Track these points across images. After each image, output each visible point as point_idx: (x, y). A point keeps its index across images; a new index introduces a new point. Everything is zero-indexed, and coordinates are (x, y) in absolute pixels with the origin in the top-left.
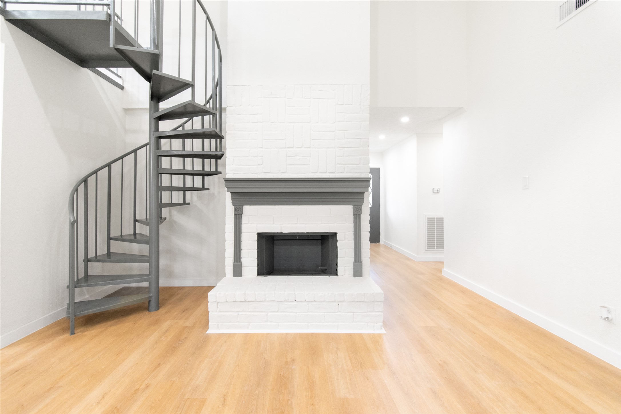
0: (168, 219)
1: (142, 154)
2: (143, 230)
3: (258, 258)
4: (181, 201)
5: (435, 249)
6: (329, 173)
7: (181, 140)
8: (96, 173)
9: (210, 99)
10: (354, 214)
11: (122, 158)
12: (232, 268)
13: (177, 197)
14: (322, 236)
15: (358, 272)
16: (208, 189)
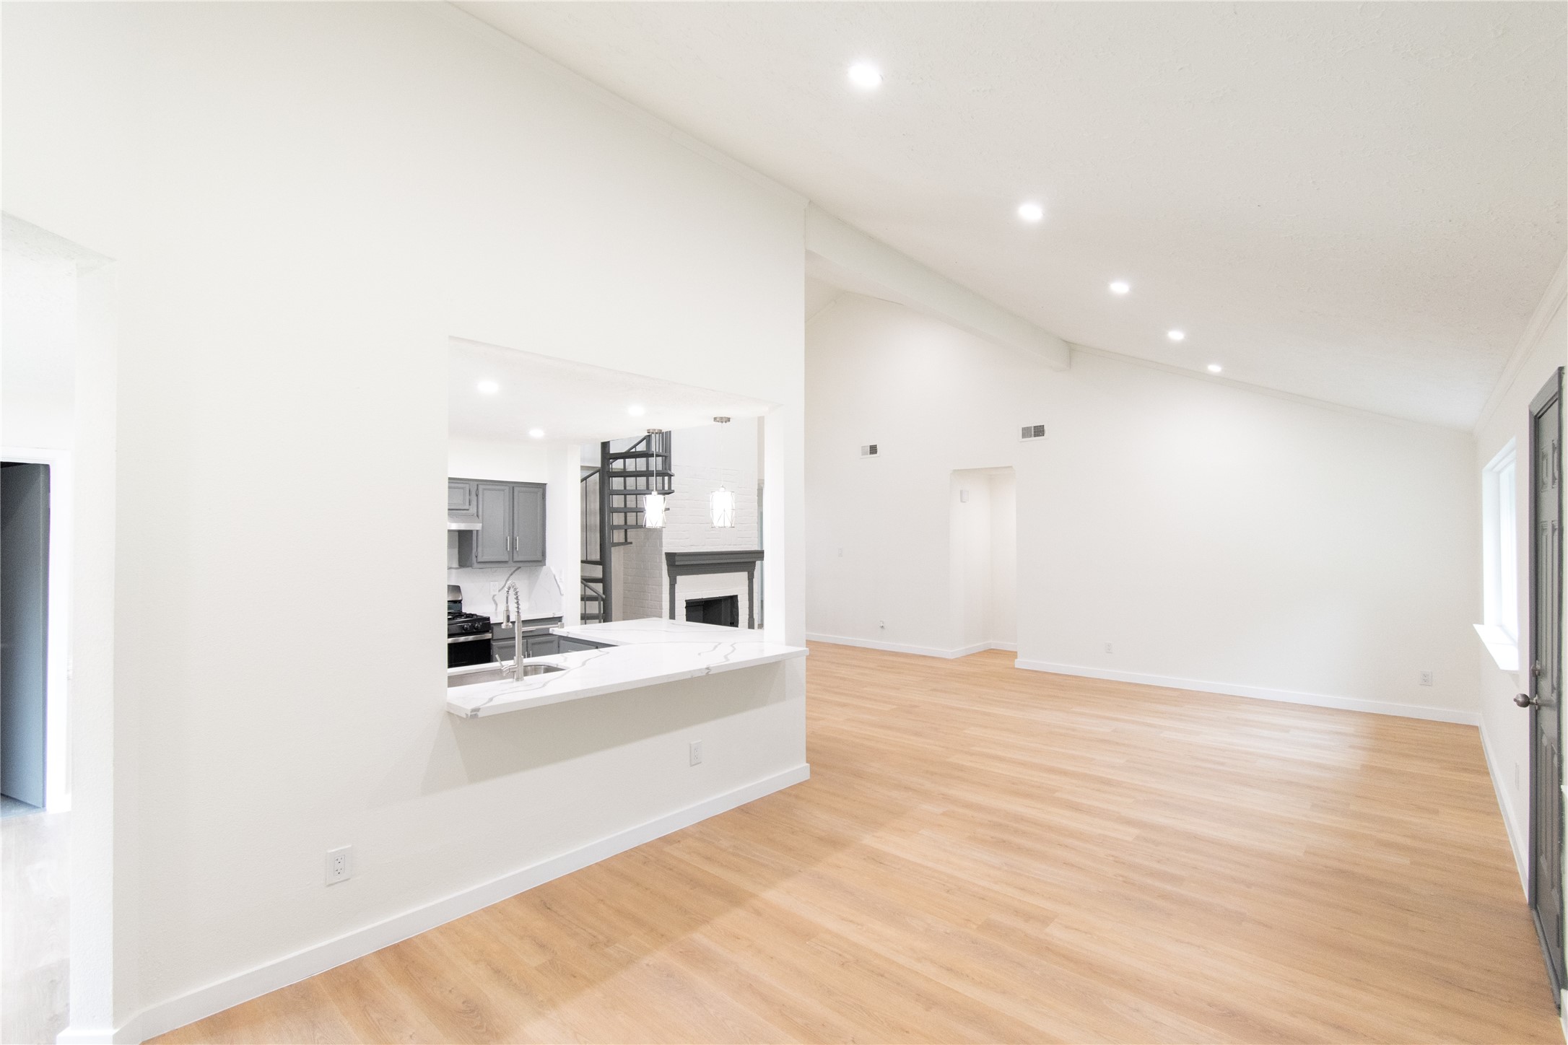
10: (748, 579)
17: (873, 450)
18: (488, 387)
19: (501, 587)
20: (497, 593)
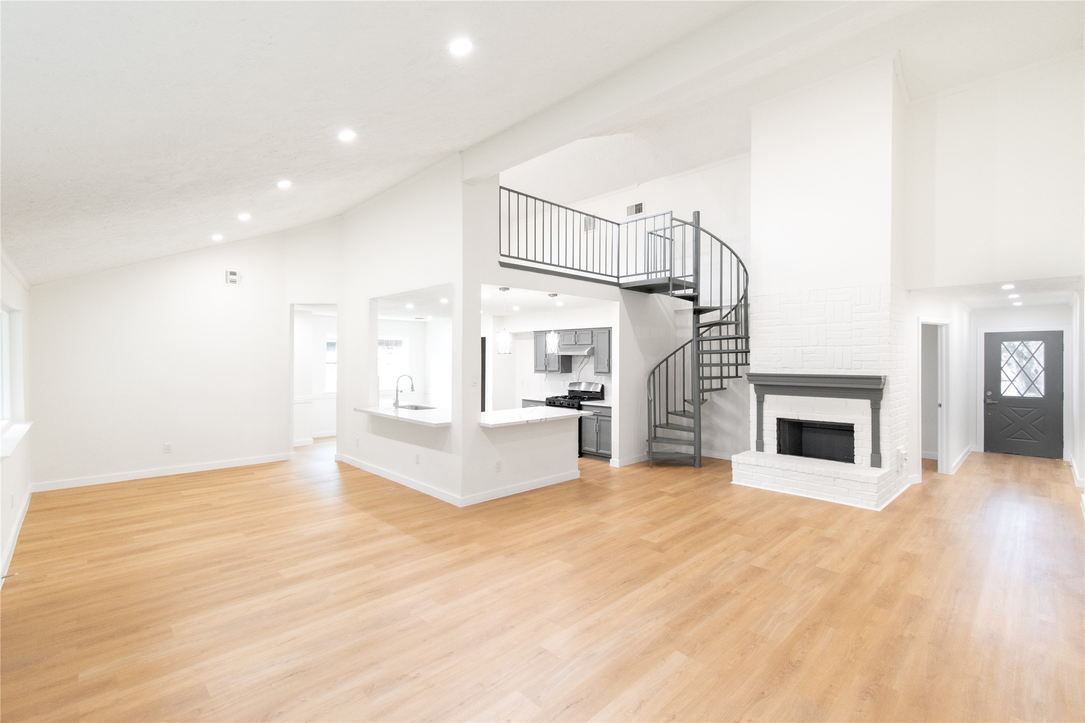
0: (709, 400)
1: (688, 348)
2: (689, 408)
3: (778, 439)
4: (720, 387)
6: (845, 369)
7: (718, 327)
8: (659, 366)
9: (742, 299)
10: (873, 408)
11: (674, 353)
12: (755, 444)
13: (716, 384)
16: (741, 377)
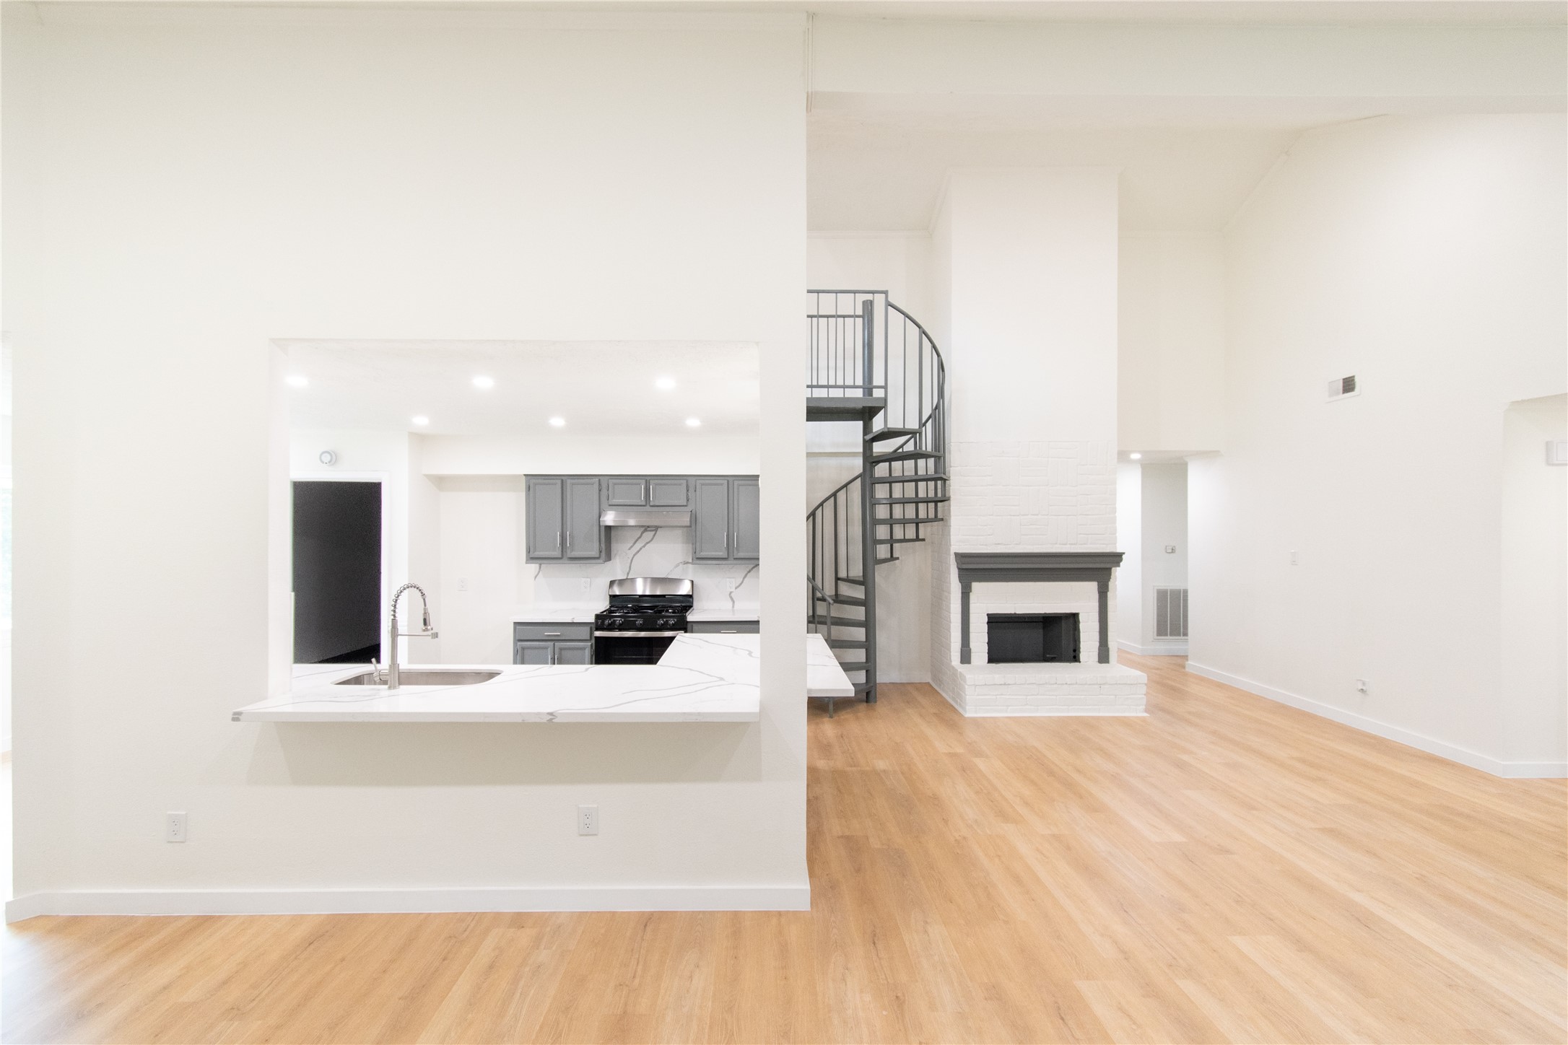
3: (989, 643)
5: (1169, 637)
6: (1070, 544)
10: (1099, 592)
12: (960, 654)
14: (1044, 617)
15: (1104, 657)
17: (1349, 385)
18: (483, 382)
19: (737, 585)
20: (733, 590)
